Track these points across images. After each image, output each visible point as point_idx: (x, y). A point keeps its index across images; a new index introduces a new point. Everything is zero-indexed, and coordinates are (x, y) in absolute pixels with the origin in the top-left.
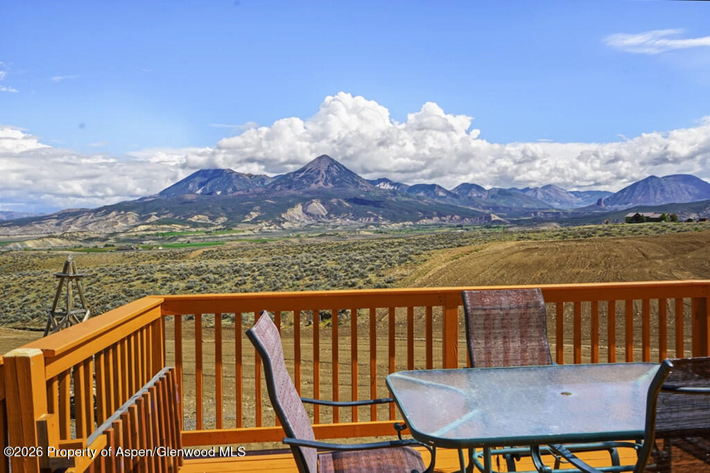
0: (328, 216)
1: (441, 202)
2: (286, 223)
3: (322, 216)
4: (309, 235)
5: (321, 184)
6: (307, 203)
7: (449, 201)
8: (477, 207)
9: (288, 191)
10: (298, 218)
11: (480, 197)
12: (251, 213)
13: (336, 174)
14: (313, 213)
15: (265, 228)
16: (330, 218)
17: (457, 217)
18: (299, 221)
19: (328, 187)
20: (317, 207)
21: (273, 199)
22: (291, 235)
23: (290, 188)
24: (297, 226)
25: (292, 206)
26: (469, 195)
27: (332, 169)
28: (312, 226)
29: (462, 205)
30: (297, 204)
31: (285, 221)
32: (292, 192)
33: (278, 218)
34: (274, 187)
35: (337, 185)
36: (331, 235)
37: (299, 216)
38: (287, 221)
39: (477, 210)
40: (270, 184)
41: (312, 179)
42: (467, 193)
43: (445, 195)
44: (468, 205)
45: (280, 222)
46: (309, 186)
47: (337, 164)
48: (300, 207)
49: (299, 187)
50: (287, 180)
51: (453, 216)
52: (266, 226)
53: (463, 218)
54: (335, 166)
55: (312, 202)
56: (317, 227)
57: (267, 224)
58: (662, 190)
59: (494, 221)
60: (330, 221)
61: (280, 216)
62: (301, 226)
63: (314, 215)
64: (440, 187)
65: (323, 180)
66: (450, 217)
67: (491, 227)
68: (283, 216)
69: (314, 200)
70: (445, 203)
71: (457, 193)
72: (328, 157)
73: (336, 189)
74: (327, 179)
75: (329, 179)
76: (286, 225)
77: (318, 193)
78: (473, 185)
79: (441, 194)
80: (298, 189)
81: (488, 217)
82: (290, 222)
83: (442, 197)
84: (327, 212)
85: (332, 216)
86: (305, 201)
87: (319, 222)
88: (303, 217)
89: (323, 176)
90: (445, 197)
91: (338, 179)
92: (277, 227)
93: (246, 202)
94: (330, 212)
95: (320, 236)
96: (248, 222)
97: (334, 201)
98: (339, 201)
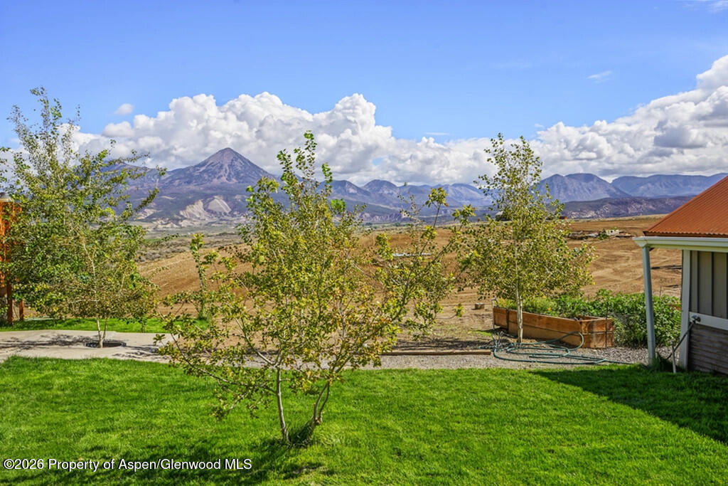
0: (232, 214)
1: (351, 199)
2: (184, 221)
3: (225, 214)
4: (209, 234)
5: (224, 179)
6: (208, 199)
7: (360, 198)
8: (388, 204)
9: (188, 187)
10: (198, 216)
11: (392, 194)
12: (145, 210)
13: (240, 169)
14: (215, 210)
15: (160, 226)
16: (233, 216)
17: (368, 215)
18: (199, 219)
19: (231, 183)
20: (219, 203)
21: (172, 195)
22: (189, 234)
23: (189, 183)
24: (197, 224)
25: (192, 202)
26: (380, 192)
27: (236, 163)
28: (213, 225)
29: (373, 202)
30: (198, 200)
31: (183, 218)
32: (192, 187)
33: (175, 216)
34: (171, 182)
35: (241, 181)
36: (232, 234)
37: (200, 214)
38: (186, 219)
39: (388, 207)
40: (168, 178)
41: (214, 173)
42: (378, 191)
43: (356, 192)
44: (379, 202)
45: (178, 220)
46: (211, 181)
47: (241, 157)
48: (200, 204)
49: (199, 183)
50: (186, 175)
51: (363, 214)
52: (162, 224)
53: (373, 216)
54: (239, 160)
55: (214, 198)
56: (218, 225)
57: (164, 223)
58: (566, 189)
59: (404, 220)
60: (233, 219)
61: (178, 214)
62: (201, 224)
63: (216, 212)
64: (350, 184)
65: (226, 175)
66: (360, 214)
67: (400, 225)
68: (182, 213)
69: (216, 197)
70: (355, 200)
71: (368, 190)
72: (232, 150)
73: (241, 184)
74: (230, 173)
75: (233, 173)
76: (184, 223)
77: (221, 188)
78: (384, 181)
79: (352, 191)
80: (198, 185)
81: (398, 215)
82: (189, 219)
83: (352, 194)
84: (230, 210)
85: (235, 213)
86: (207, 198)
87: (221, 220)
88: (205, 215)
89: (226, 170)
90: (356, 194)
91: (242, 175)
92: (175, 226)
93: (139, 198)
94: (233, 210)
95: (220, 235)
96: (142, 220)
97: (238, 197)
98: (243, 197)
